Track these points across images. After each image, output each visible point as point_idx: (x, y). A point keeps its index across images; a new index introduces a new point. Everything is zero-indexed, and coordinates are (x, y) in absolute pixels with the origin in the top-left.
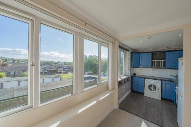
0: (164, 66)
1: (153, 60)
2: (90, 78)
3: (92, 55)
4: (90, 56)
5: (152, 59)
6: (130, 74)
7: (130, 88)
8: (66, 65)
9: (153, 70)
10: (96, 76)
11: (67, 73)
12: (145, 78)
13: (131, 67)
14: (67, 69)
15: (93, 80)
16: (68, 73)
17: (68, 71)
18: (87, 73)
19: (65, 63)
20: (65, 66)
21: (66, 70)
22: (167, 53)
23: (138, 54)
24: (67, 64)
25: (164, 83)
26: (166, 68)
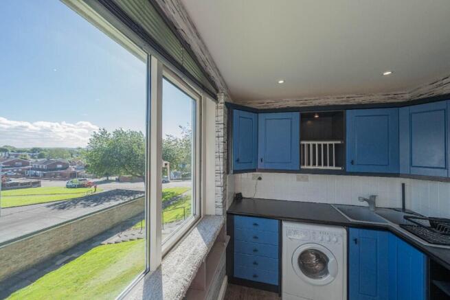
0: (340, 164)
1: (302, 142)
2: (117, 194)
3: (124, 130)
4: (119, 133)
5: (302, 137)
6: (224, 206)
8: (41, 156)
9: (298, 179)
10: (140, 186)
11: (37, 184)
12: (282, 219)
13: (228, 173)
14: (42, 170)
15: (127, 199)
16: (43, 182)
17: (44, 175)
18: (114, 178)
19: (34, 150)
20: (32, 160)
21: (35, 176)
22: (349, 114)
23: (253, 115)
24: (46, 153)
25: (356, 240)
26: (347, 170)
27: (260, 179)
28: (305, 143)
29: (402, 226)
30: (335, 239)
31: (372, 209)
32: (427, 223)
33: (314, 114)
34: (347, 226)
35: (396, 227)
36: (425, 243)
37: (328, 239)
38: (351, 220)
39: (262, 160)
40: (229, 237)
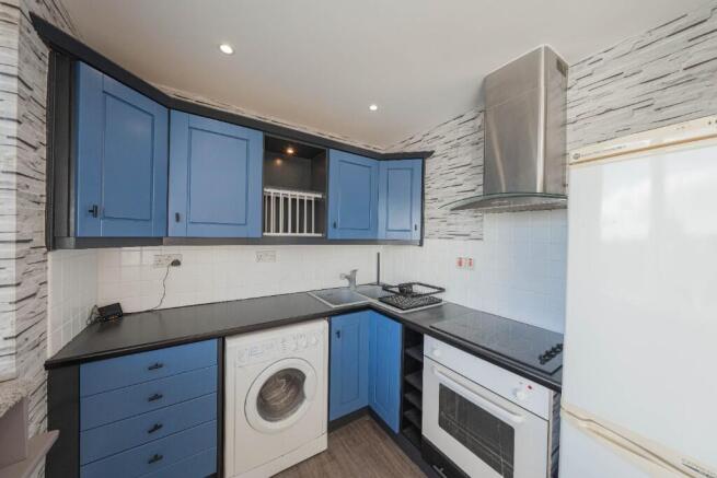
1: (267, 190)
5: (266, 183)
9: (259, 258)
12: (223, 336)
22: (333, 156)
25: (338, 333)
26: (330, 237)
27: (176, 263)
28: (272, 191)
29: (381, 300)
30: (314, 340)
31: (353, 288)
32: (397, 290)
33: (288, 144)
34: (328, 315)
35: (376, 302)
36: (400, 311)
37: (304, 344)
38: (334, 306)
39: (178, 217)
40: (56, 433)
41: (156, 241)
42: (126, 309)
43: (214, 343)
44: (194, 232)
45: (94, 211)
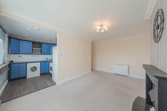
0: (41, 53)
5: (33, 47)
7: (7, 77)
9: (33, 56)
12: (26, 63)
13: (9, 54)
22: (43, 45)
25: (42, 64)
27: (20, 56)
28: (34, 48)
34: (40, 62)
39: (21, 51)
40: (9, 69)
41: (19, 54)
42: (14, 61)
43: (25, 64)
44: (23, 53)
45: (12, 51)
